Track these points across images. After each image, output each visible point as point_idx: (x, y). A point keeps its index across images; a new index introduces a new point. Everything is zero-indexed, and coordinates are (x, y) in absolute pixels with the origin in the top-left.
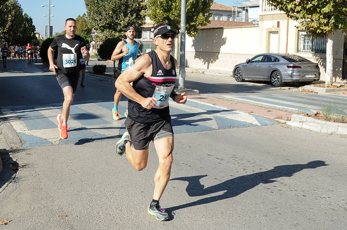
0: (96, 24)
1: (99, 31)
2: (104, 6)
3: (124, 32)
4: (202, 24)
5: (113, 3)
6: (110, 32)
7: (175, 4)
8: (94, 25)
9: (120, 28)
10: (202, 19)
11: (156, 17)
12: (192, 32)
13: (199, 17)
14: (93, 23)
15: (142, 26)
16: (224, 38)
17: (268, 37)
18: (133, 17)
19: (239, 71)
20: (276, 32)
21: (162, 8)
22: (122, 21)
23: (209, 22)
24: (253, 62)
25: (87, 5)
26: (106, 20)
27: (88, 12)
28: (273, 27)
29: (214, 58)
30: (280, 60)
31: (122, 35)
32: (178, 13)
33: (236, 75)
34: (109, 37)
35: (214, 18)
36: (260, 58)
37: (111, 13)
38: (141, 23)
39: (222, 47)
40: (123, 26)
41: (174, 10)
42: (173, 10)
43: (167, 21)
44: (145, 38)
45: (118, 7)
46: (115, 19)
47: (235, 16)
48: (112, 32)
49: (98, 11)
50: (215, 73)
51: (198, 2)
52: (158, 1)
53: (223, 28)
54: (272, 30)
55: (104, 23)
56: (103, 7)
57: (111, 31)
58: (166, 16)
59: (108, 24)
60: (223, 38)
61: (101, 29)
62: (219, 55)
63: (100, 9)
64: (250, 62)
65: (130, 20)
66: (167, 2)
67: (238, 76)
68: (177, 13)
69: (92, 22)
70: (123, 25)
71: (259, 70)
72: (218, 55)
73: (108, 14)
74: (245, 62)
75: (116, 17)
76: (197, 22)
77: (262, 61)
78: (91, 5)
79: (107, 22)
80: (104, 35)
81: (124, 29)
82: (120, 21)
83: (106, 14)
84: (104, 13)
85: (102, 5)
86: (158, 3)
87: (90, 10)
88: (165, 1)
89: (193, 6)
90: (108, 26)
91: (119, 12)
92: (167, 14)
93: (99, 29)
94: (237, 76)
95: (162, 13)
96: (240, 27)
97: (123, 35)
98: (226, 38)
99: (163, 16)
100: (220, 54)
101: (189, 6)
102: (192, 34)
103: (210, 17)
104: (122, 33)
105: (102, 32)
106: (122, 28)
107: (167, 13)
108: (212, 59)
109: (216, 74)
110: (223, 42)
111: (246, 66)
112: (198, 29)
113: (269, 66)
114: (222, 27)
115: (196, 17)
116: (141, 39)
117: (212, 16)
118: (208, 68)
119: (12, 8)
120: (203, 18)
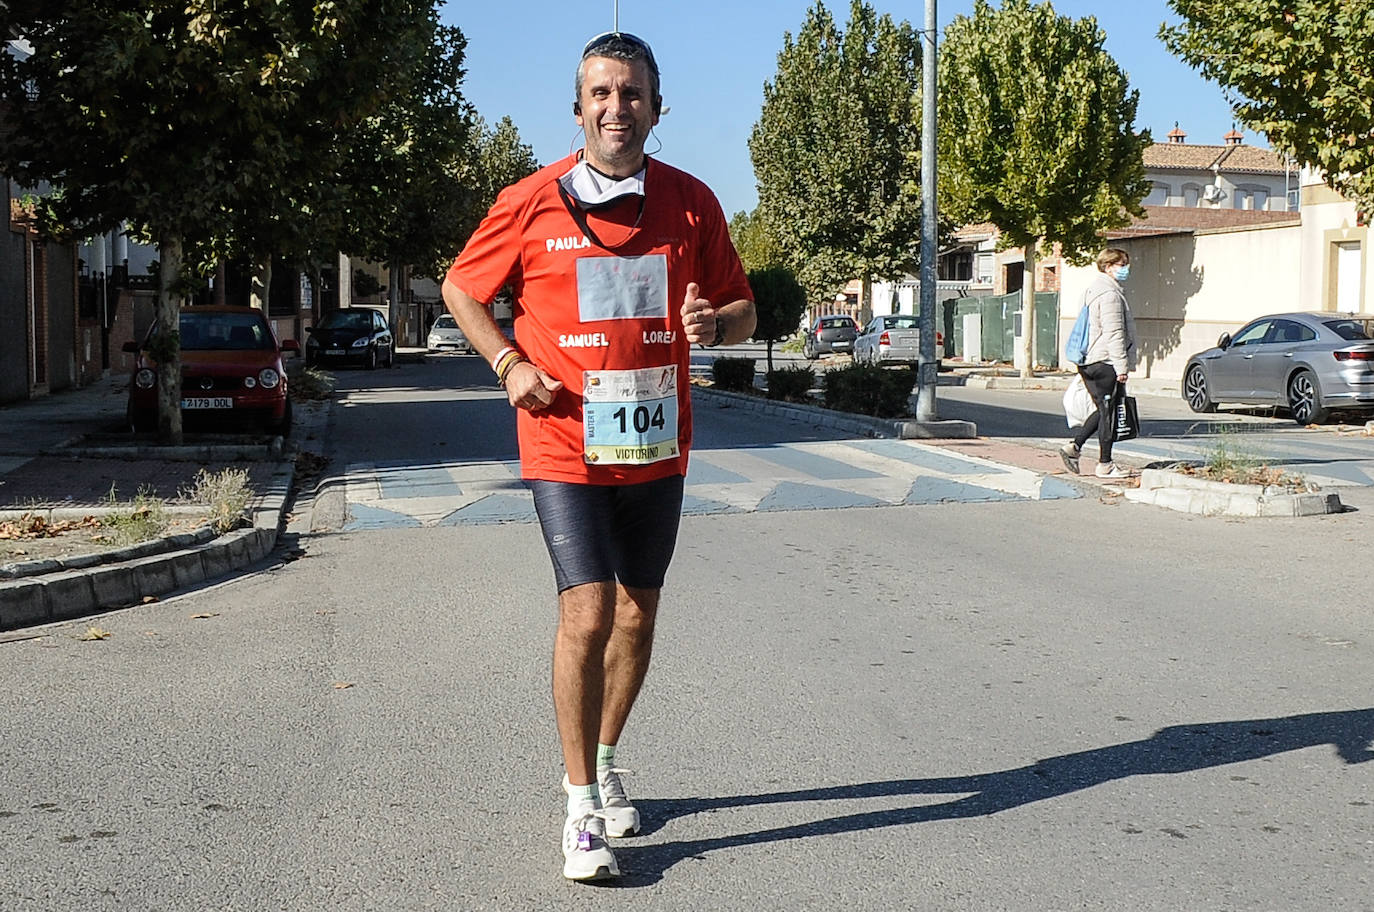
0: (790, 229)
1: (801, 255)
2: (814, 166)
3: (885, 255)
4: (1112, 220)
5: (844, 155)
6: (834, 258)
7: (1013, 156)
8: (782, 233)
9: (870, 243)
10: (1108, 205)
11: (951, 199)
12: (1079, 249)
13: (1099, 198)
14: (779, 226)
15: (953, 234)
16: (1196, 270)
17: (1331, 261)
18: (916, 202)
19: (1199, 375)
20: (1354, 244)
21: (972, 169)
22: (879, 218)
23: (1140, 213)
24: (1243, 343)
25: (758, 163)
26: (821, 214)
27: (763, 185)
28: (1345, 225)
29: (1168, 342)
30: (1317, 336)
31: (878, 265)
32: (1023, 185)
33: (1191, 390)
34: (833, 276)
35: (1237, 203)
36: (1260, 332)
37: (841, 191)
38: (946, 224)
39: (1189, 300)
40: (881, 234)
41: (1012, 174)
42: (1009, 175)
43: (989, 214)
44: (985, 278)
45: (862, 168)
46: (853, 209)
47: (1296, 191)
48: (843, 255)
49: (795, 184)
50: (1152, 390)
51: (1096, 144)
52: (957, 146)
53: (1193, 232)
54: (1342, 234)
55: (816, 226)
56: (813, 170)
57: (840, 253)
58: (983, 195)
59: (827, 228)
60: (1192, 270)
61: (806, 247)
62: (1181, 330)
63: (800, 175)
64: (1232, 344)
65: (907, 214)
66: (988, 147)
67: (1195, 392)
68: (1020, 184)
69: (776, 222)
70: (882, 230)
71: (1253, 372)
72: (1178, 330)
73: (827, 192)
74: (1216, 346)
75: (856, 203)
76: (1093, 213)
77: (1263, 340)
78: (769, 162)
79: (826, 222)
80: (815, 269)
81: (884, 246)
82: (869, 216)
83: (821, 194)
84: (813, 189)
85: (808, 162)
86: (957, 152)
87: (767, 178)
88: (981, 146)
89: (1079, 159)
90: (830, 235)
91: (869, 184)
92: (989, 190)
93: (801, 243)
94: (1192, 394)
95: (968, 184)
96: (1241, 228)
97: (880, 266)
98: (1203, 268)
99: (975, 196)
100: (1186, 325)
101: (1064, 160)
102: (1079, 255)
103: (1145, 196)
104: (877, 258)
105: (809, 255)
106: (880, 241)
107: (989, 186)
108: (1161, 347)
109: (1153, 394)
110: (1194, 283)
111: (1220, 357)
112: (1098, 239)
113: (1282, 354)
114: (1189, 230)
115: (1088, 198)
116: (971, 281)
117: (1149, 192)
118: (1148, 376)
119: (511, 177)
120: (1110, 199)
